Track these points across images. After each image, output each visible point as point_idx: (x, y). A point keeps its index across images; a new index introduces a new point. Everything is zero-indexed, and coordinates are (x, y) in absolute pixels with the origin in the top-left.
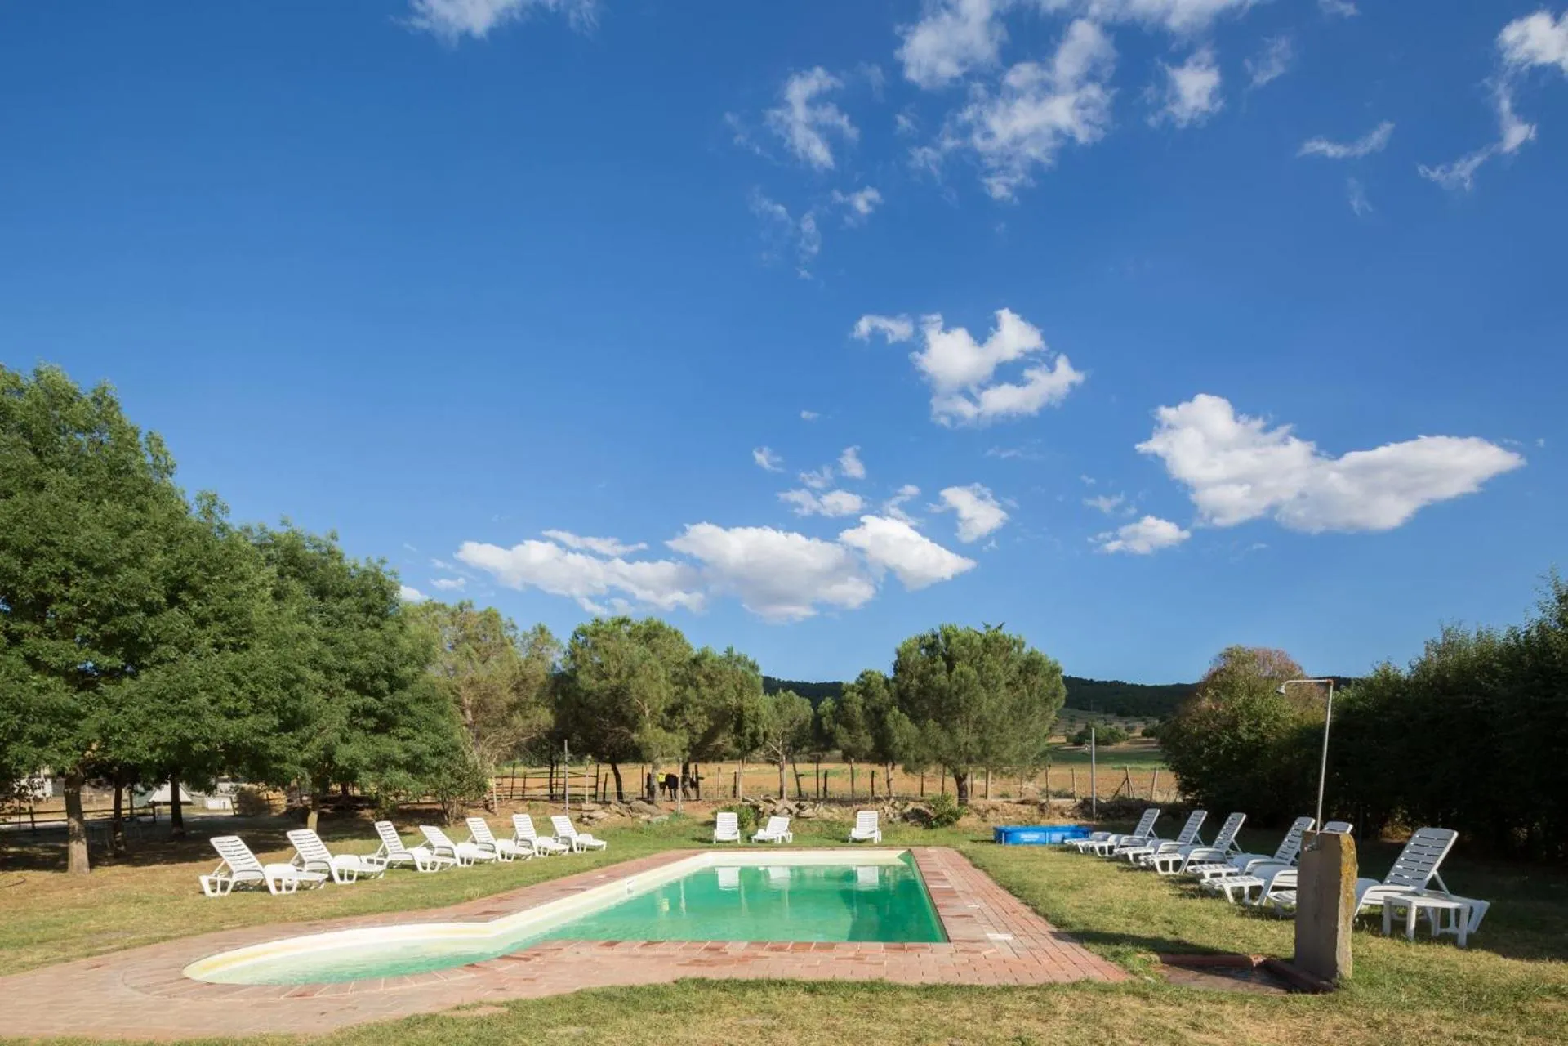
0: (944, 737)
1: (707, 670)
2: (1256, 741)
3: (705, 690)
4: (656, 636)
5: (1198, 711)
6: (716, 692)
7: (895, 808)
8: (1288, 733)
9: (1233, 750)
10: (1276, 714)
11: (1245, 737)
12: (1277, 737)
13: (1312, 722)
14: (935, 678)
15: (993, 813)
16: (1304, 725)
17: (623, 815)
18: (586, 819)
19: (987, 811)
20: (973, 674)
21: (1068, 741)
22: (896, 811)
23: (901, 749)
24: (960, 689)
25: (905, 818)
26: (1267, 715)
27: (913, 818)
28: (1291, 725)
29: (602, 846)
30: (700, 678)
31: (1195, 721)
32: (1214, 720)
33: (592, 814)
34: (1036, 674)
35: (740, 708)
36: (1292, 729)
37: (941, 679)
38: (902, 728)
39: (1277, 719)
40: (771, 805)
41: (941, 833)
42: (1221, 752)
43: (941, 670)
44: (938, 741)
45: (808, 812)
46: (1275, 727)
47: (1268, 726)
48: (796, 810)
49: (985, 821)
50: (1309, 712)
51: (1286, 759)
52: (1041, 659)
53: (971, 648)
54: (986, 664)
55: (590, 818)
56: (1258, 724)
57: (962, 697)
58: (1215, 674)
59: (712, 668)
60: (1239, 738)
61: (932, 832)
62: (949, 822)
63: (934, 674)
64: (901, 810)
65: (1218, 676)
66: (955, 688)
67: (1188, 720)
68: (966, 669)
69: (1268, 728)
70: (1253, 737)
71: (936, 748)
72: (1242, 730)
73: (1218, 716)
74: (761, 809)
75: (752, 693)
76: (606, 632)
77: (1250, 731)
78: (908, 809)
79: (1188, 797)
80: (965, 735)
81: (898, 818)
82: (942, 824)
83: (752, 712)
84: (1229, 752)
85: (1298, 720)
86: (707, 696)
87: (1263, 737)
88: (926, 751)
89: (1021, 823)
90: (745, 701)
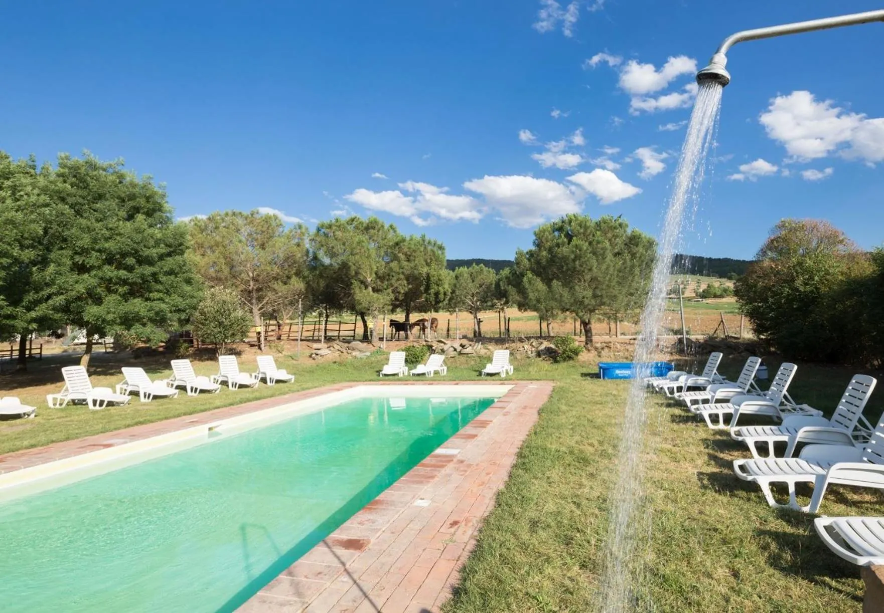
0: (566, 294)
1: (406, 250)
2: (812, 292)
3: (405, 263)
4: (374, 228)
5: (761, 268)
6: (412, 265)
7: (533, 346)
8: (838, 285)
9: (793, 300)
10: (826, 269)
11: (802, 289)
12: (830, 288)
13: (859, 274)
14: (559, 250)
15: (606, 350)
16: (851, 278)
17: (342, 352)
18: (314, 355)
19: (603, 349)
20: (585, 246)
21: (697, 295)
22: (533, 349)
23: (534, 302)
24: (576, 257)
25: (539, 354)
26: (818, 271)
27: (544, 354)
28: (840, 277)
29: (291, 379)
30: (401, 255)
31: (761, 277)
32: (775, 276)
33: (319, 352)
34: (637, 246)
35: (428, 276)
36: (841, 281)
37: (565, 250)
38: (536, 286)
39: (827, 273)
40: (442, 344)
41: (563, 365)
42: (783, 301)
43: (563, 244)
44: (561, 296)
45: (468, 350)
46: (827, 280)
47: (821, 280)
48: (459, 348)
49: (600, 356)
50: (855, 267)
51: (839, 306)
52: (640, 235)
53: (586, 228)
54: (596, 239)
55: (317, 355)
56: (812, 278)
57: (577, 263)
58: (772, 241)
59: (409, 248)
60: (797, 290)
61: (555, 366)
62: (570, 358)
63: (559, 247)
64: (537, 348)
65: (775, 242)
66: (573, 256)
67: (754, 276)
68: (579, 242)
69: (821, 282)
70: (808, 288)
71: (561, 301)
72: (799, 283)
73: (778, 272)
74: (434, 348)
75: (438, 265)
76: (336, 226)
77: (806, 284)
78: (542, 347)
79: (762, 337)
80: (583, 291)
81: (534, 354)
82: (564, 360)
83: (436, 278)
84: (790, 301)
85: (846, 274)
86: (406, 267)
87: (817, 288)
88: (554, 304)
89: (627, 358)
90: (432, 270)
